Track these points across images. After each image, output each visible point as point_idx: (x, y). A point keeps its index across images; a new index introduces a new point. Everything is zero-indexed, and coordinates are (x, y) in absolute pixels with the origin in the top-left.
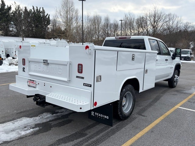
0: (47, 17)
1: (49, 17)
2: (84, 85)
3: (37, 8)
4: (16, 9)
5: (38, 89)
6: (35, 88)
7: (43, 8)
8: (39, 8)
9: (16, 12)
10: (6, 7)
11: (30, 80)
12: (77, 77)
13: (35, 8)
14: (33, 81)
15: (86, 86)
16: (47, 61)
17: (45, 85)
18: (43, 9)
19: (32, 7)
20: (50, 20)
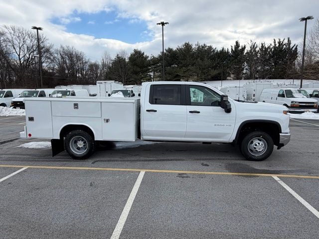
0: (293, 49)
1: (296, 48)
3: (280, 40)
4: (251, 48)
7: (289, 38)
8: (282, 40)
9: (251, 51)
10: (240, 48)
13: (277, 41)
18: (289, 40)
19: (273, 41)
20: (298, 52)
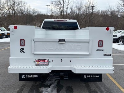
2: (104, 55)
5: (52, 66)
6: (48, 65)
11: (39, 59)
12: (98, 50)
14: (45, 59)
15: (106, 55)
16: (65, 40)
17: (62, 61)
